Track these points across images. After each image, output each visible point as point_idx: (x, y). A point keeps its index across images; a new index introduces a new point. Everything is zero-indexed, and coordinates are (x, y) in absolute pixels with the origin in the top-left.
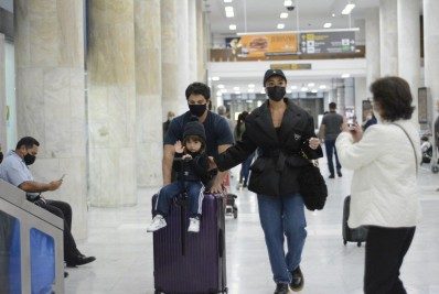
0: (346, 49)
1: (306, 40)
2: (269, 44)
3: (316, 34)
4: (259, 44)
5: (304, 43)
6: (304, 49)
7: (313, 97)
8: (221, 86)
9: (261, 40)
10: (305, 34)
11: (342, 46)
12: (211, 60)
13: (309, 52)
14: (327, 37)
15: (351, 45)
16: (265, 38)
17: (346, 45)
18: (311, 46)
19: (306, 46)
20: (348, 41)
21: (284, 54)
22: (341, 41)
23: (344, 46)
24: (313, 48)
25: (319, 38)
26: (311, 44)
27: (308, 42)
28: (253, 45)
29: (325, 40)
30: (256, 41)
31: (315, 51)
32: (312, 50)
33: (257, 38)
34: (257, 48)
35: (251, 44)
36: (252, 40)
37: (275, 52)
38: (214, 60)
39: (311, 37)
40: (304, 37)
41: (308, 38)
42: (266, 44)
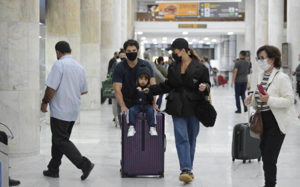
1: (204, 8)
2: (178, 9)
3: (211, 3)
4: (170, 10)
5: (202, 10)
6: (202, 14)
7: (207, 48)
9: (172, 7)
10: (203, 3)
11: (228, 13)
12: (137, 20)
13: (206, 16)
14: (219, 5)
15: (235, 12)
16: (175, 5)
17: (232, 11)
18: (207, 12)
19: (204, 12)
20: (233, 9)
21: (188, 17)
22: (228, 9)
23: (231, 13)
24: (209, 13)
25: (213, 6)
26: (207, 10)
27: (206, 9)
28: (167, 10)
29: (217, 8)
30: (169, 7)
31: (210, 15)
32: (208, 15)
33: (170, 5)
34: (169, 12)
35: (165, 9)
36: (166, 7)
37: (182, 16)
38: (139, 20)
39: (207, 5)
40: (202, 5)
41: (205, 6)
42: (175, 10)
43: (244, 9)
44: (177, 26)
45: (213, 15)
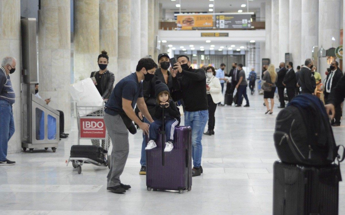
0: (245, 26)
1: (219, 20)
2: (195, 21)
3: (226, 16)
4: (188, 21)
5: (217, 21)
6: (217, 25)
7: (238, 54)
8: (170, 46)
9: (189, 19)
10: (219, 16)
11: (242, 24)
12: (161, 28)
13: (221, 27)
14: (233, 17)
15: (248, 23)
16: (193, 17)
17: (245, 23)
18: (222, 23)
19: (219, 24)
20: (246, 20)
21: (204, 28)
22: (241, 20)
23: (244, 24)
24: (224, 25)
25: (228, 18)
26: (222, 22)
27: (220, 21)
28: (185, 22)
29: (231, 20)
30: (186, 20)
31: (225, 27)
32: (223, 26)
33: (187, 17)
34: (187, 24)
35: (183, 21)
36: (184, 19)
37: (199, 27)
38: (163, 28)
39: (222, 17)
40: (217, 17)
41: (220, 18)
42: (193, 22)
43: (265, 18)
44: (200, 35)
45: (227, 26)
